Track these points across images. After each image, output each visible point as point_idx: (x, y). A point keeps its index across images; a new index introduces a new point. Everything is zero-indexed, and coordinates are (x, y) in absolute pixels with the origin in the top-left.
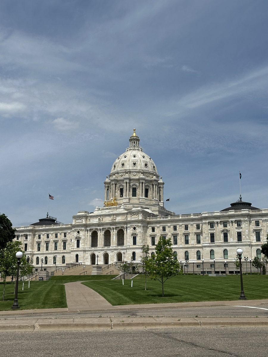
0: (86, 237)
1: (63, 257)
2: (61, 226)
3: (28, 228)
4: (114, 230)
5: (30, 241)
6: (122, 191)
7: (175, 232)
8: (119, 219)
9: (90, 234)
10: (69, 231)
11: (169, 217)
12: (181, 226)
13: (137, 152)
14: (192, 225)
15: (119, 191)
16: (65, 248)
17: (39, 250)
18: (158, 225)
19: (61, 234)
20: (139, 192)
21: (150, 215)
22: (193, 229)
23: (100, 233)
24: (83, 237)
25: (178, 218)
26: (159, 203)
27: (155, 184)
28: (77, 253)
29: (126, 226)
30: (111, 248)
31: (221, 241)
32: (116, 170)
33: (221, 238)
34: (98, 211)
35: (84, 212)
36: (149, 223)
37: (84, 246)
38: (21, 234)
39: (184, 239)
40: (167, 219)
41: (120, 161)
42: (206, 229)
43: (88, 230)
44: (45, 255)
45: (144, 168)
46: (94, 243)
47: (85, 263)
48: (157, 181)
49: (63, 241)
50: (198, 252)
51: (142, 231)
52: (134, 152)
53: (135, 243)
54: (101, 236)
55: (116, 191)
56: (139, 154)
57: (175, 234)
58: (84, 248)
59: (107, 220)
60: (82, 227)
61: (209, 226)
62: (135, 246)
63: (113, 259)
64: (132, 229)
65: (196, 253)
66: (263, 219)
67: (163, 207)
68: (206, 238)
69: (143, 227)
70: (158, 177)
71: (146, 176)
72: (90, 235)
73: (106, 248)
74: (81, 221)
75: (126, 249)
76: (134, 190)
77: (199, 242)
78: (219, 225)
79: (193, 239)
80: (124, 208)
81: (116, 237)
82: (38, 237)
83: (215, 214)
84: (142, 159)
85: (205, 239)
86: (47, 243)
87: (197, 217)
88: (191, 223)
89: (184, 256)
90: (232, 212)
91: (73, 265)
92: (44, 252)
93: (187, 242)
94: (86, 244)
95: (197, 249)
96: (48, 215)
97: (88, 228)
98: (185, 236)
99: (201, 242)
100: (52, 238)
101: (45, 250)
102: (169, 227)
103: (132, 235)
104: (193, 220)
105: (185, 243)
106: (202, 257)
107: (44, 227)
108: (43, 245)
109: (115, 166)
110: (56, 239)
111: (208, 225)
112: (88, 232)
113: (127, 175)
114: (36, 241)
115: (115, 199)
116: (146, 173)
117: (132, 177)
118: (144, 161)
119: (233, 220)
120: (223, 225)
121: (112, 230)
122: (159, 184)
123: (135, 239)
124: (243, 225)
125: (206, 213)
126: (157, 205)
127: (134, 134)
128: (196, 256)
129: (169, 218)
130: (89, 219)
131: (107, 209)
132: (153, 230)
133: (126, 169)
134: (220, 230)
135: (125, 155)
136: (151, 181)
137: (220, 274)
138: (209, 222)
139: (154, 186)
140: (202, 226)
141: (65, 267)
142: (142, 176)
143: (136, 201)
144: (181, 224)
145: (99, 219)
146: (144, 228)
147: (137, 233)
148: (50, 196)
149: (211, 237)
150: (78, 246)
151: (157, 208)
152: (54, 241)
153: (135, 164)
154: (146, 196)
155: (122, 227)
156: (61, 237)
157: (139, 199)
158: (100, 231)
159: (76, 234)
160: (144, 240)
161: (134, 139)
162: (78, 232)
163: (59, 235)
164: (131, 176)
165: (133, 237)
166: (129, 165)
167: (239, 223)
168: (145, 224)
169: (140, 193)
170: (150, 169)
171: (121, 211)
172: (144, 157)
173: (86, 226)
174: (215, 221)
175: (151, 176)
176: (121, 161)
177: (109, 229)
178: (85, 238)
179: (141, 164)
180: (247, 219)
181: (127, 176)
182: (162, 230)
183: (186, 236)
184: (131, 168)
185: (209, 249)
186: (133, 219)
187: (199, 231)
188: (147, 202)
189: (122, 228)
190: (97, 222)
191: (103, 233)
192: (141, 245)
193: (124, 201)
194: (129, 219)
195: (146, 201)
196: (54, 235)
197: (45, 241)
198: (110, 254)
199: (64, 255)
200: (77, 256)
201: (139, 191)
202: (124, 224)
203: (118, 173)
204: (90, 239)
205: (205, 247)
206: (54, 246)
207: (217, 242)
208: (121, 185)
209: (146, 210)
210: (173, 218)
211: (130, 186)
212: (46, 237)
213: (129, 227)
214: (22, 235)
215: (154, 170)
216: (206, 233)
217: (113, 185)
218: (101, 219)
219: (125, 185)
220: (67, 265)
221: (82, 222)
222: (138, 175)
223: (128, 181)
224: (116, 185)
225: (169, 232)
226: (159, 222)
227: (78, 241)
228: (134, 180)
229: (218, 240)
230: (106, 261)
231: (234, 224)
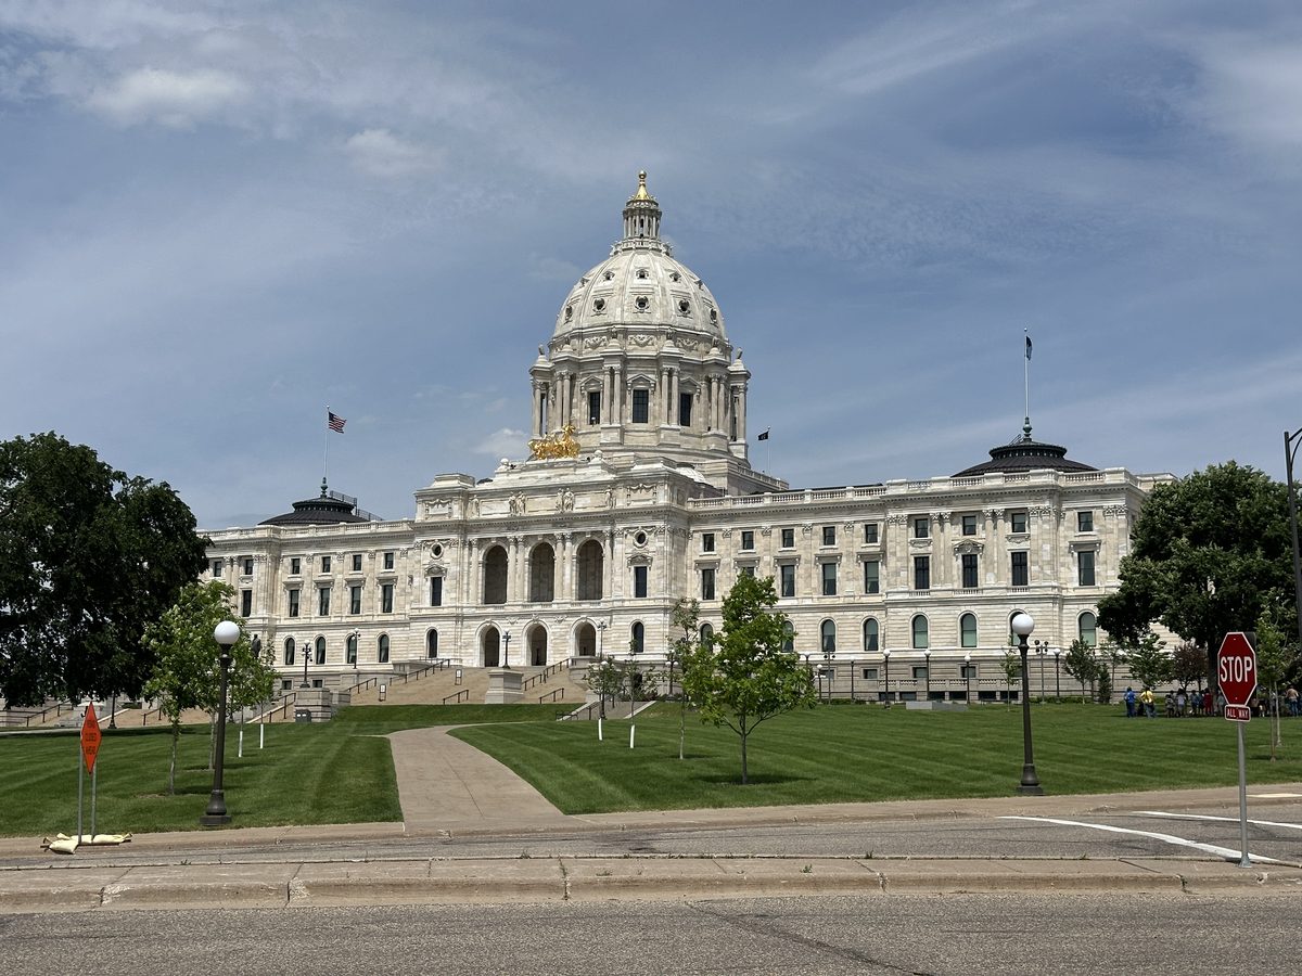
0: (464, 567)
1: (383, 639)
2: (373, 528)
3: (252, 536)
4: (568, 544)
5: (262, 582)
6: (594, 400)
7: (789, 552)
8: (585, 503)
9: (478, 556)
10: (404, 547)
11: (767, 497)
12: (807, 529)
13: (653, 259)
14: (849, 526)
15: (584, 403)
16: (387, 609)
17: (294, 613)
18: (727, 527)
19: (372, 557)
20: (657, 404)
21: (696, 489)
22: (850, 542)
23: (517, 552)
24: (453, 569)
25: (799, 502)
26: (731, 447)
27: (715, 377)
28: (433, 625)
29: (608, 528)
30: (555, 607)
31: (952, 582)
32: (573, 325)
33: (955, 572)
34: (508, 473)
35: (456, 478)
36: (693, 518)
37: (458, 599)
38: (227, 555)
39: (821, 576)
40: (760, 505)
41: (587, 292)
42: (900, 541)
43: (470, 544)
44: (317, 633)
45: (678, 319)
46: (494, 589)
47: (461, 660)
48: (724, 366)
49: (381, 581)
50: (869, 623)
51: (667, 549)
52: (642, 260)
53: (641, 590)
54: (518, 561)
55: (574, 401)
56: (660, 266)
57: (787, 559)
58: (456, 607)
59: (543, 506)
60: (451, 532)
61: (912, 530)
62: (641, 603)
63: (562, 648)
64: (631, 539)
65: (862, 628)
66: (1106, 504)
67: (746, 460)
68: (897, 573)
69: (673, 532)
70: (726, 350)
71: (685, 347)
72: (481, 559)
73: (537, 607)
74: (446, 510)
75: (610, 612)
76: (641, 399)
77: (872, 587)
78: (947, 525)
79: (850, 576)
80: (603, 466)
81: (572, 570)
82: (290, 568)
83: (935, 487)
84: (671, 285)
85: (897, 578)
86: (324, 589)
87: (869, 498)
88: (846, 519)
89: (819, 638)
90: (994, 481)
91: (419, 668)
92: (313, 621)
93: (830, 587)
94: (465, 595)
95: (867, 614)
96: (324, 488)
97: (473, 537)
98: (824, 565)
99: (882, 586)
100: (341, 570)
101: (317, 614)
102: (766, 533)
103: (633, 560)
104: (852, 508)
105: (821, 590)
106: (884, 641)
107: (311, 532)
108: (309, 598)
109: (569, 311)
110: (357, 575)
111: (909, 526)
112: (470, 549)
113: (614, 342)
114: (286, 580)
115: (570, 433)
116: (685, 335)
117: (635, 351)
118: (675, 293)
119: (999, 507)
120: (960, 528)
121: (560, 545)
122: (731, 376)
123: (641, 576)
124: (1035, 528)
125: (901, 484)
126: (723, 453)
127: (642, 193)
128: (862, 636)
129: (767, 502)
130: (477, 504)
131: (542, 467)
132: (709, 543)
133: (611, 320)
134: (950, 543)
135: (609, 268)
136: (703, 366)
137: (947, 701)
138: (910, 516)
139: (714, 385)
140: (885, 531)
141: (389, 676)
142: (668, 347)
143: (649, 440)
144: (808, 522)
145: (513, 504)
146: (675, 537)
147: (650, 555)
149: (917, 570)
150: (436, 600)
151: (722, 465)
152: (349, 582)
153: (642, 303)
154: (685, 419)
155: (596, 532)
156: (373, 567)
157: (658, 431)
158: (517, 547)
159: (426, 556)
160: (675, 579)
161: (640, 209)
162: (437, 551)
163: (365, 558)
164: (631, 347)
165: (637, 569)
166: (622, 305)
167: (1018, 520)
168: (680, 524)
169: (660, 410)
170: (698, 321)
171: (594, 473)
172: (676, 277)
173: (464, 527)
174: (934, 511)
175: (702, 347)
176: (592, 293)
177: (547, 541)
178: (461, 573)
179: (665, 303)
180: (1047, 504)
181: (614, 346)
182: (741, 544)
183: (828, 565)
184: (628, 317)
185: (911, 612)
186: (634, 505)
187: (873, 548)
188: (687, 442)
189: (595, 538)
190: (506, 516)
191: (526, 553)
192: (664, 599)
193: (605, 438)
194: (620, 504)
195: (685, 438)
196: (349, 560)
197: (318, 583)
198: (553, 629)
199: (387, 630)
200: (433, 635)
201: (658, 401)
202: (604, 524)
203: (581, 336)
204: (480, 574)
205: (896, 604)
206: (350, 601)
207: (937, 588)
208: (594, 380)
209: (683, 471)
210: (778, 503)
211: (624, 382)
212: (320, 566)
213: (621, 534)
214: (232, 560)
215: (715, 324)
216: (898, 554)
217: (562, 380)
218: (518, 502)
219: (607, 379)
220: (398, 668)
221: (450, 514)
222: (653, 344)
223: (617, 365)
224: (573, 378)
225: (767, 550)
226: (731, 516)
227: (436, 585)
228: (640, 361)
229: (945, 582)
230: (538, 655)
231: (1000, 522)
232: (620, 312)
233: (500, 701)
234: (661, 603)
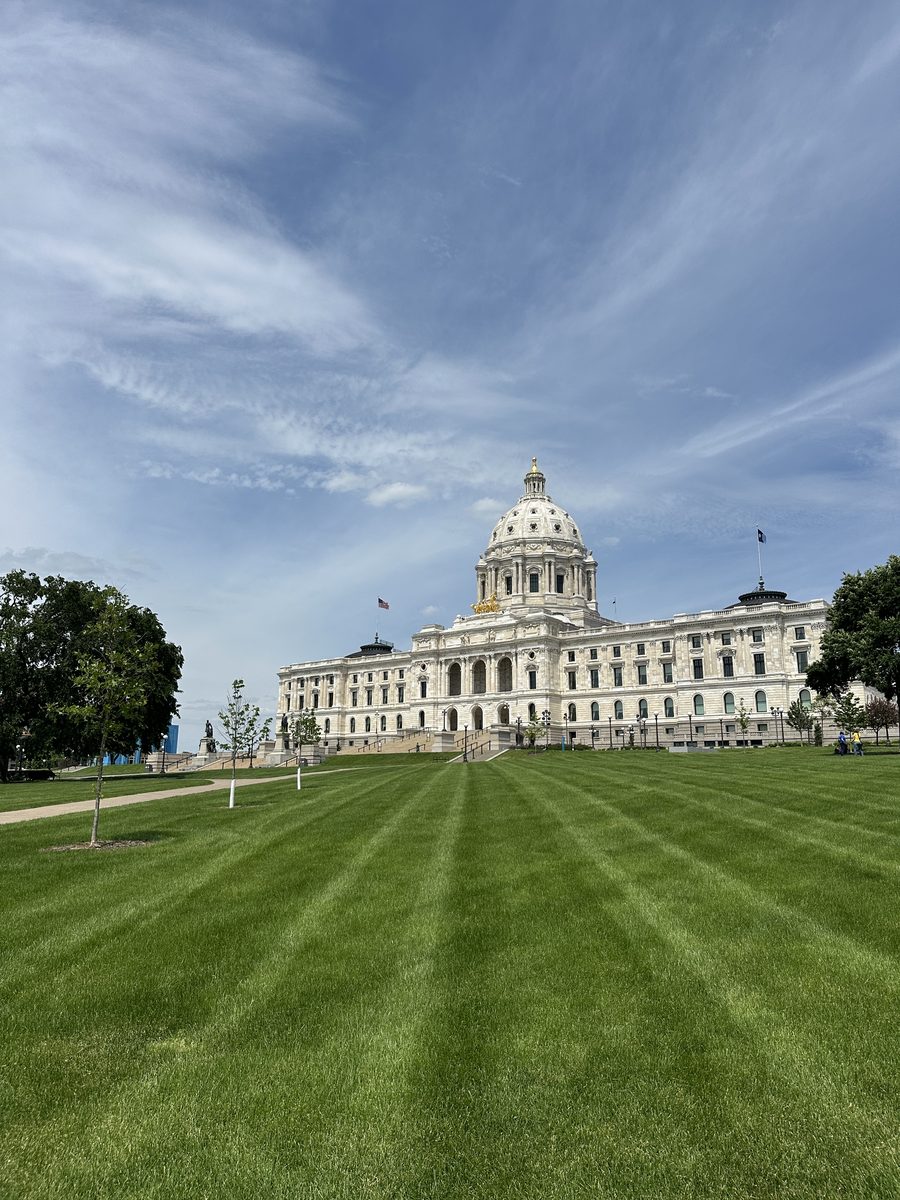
0: (438, 675)
1: (399, 717)
2: (395, 656)
3: (333, 663)
4: (493, 660)
5: (338, 688)
6: (509, 581)
7: (618, 660)
8: (502, 637)
9: (445, 669)
10: (409, 666)
11: (603, 628)
12: (628, 646)
13: (540, 504)
14: (653, 643)
15: (503, 583)
16: (401, 701)
17: (355, 704)
18: (581, 647)
19: (393, 672)
20: (543, 581)
21: (564, 627)
22: (654, 652)
23: (466, 666)
24: (432, 677)
25: (622, 631)
26: (587, 604)
27: (576, 565)
28: (422, 708)
29: (514, 650)
30: (486, 696)
31: (717, 674)
32: (497, 541)
33: (719, 668)
34: (460, 622)
35: (433, 627)
36: (562, 643)
37: (435, 694)
38: (321, 674)
39: (637, 673)
40: (600, 633)
41: (504, 523)
42: (683, 650)
43: (441, 663)
44: (366, 715)
45: (554, 534)
46: (455, 688)
47: (437, 727)
48: (581, 559)
49: (398, 685)
50: (668, 701)
51: (547, 661)
52: (533, 504)
53: (533, 685)
54: (466, 671)
55: (498, 582)
56: (543, 507)
57: (617, 664)
58: (434, 698)
59: (479, 640)
60: (430, 657)
61: (691, 643)
62: (533, 692)
63: (491, 718)
64: (527, 656)
65: (663, 703)
66: (812, 622)
67: (595, 611)
68: (683, 670)
69: (550, 651)
70: (583, 551)
71: (558, 549)
72: (447, 671)
73: (477, 697)
74: (428, 645)
75: (516, 698)
76: (534, 579)
77: (668, 679)
78: (712, 639)
79: (655, 672)
80: (511, 615)
81: (496, 675)
82: (353, 680)
83: (703, 617)
84: (550, 516)
85: (683, 672)
86: (369, 691)
87: (664, 626)
88: (651, 639)
89: (638, 710)
90: (742, 612)
91: (413, 732)
92: (364, 708)
93: (643, 680)
94: (439, 691)
95: (666, 695)
96: (378, 638)
97: (442, 659)
98: (639, 667)
99: (675, 678)
100: (378, 680)
101: (366, 704)
102: (604, 649)
103: (528, 668)
104: (654, 632)
105: (638, 681)
106: (677, 711)
107: (363, 660)
108: (362, 695)
110: (386, 683)
111: (688, 641)
112: (441, 665)
113: (518, 548)
114: (350, 687)
115: (494, 598)
116: (558, 543)
117: (529, 552)
118: (552, 521)
119: (744, 627)
120: (720, 640)
121: (488, 661)
122: (586, 565)
123: (532, 676)
124: (768, 638)
125: (683, 616)
126: (582, 607)
127: (534, 469)
128: (663, 709)
129: (604, 631)
130: (444, 640)
131: (478, 618)
132: (572, 657)
133: (517, 537)
134: (715, 651)
135: (516, 510)
136: (569, 559)
137: (717, 747)
138: (689, 635)
139: (576, 569)
140: (674, 645)
142: (548, 549)
143: (539, 601)
144: (628, 642)
145: (462, 639)
146: (552, 654)
147: (537, 664)
148: (380, 601)
149: (695, 667)
150: (424, 695)
151: (581, 613)
152: (382, 686)
153: (534, 526)
154: (560, 589)
155: (508, 653)
156: (394, 678)
157: (544, 597)
158: (465, 663)
159: (418, 670)
160: (552, 678)
161: (533, 478)
162: (424, 667)
163: (389, 673)
165: (530, 673)
166: (523, 529)
167: (757, 635)
168: (554, 647)
169: (545, 585)
170: (566, 534)
171: (506, 620)
172: (553, 512)
173: (437, 654)
174: (704, 632)
175: (568, 549)
176: (507, 524)
177: (481, 659)
178: (436, 679)
179: (546, 526)
180: (775, 623)
181: (518, 550)
182: (590, 656)
183: (641, 667)
184: (526, 535)
185: (693, 693)
186: (527, 636)
187: (668, 656)
188: (560, 602)
189: (507, 656)
190: (459, 646)
191: (470, 666)
192: (546, 689)
193: (513, 601)
194: (520, 636)
195: (560, 599)
196: (381, 674)
197: (366, 688)
198: (486, 709)
199: (401, 712)
200: (422, 714)
201: (544, 579)
202: (511, 648)
203: (500, 547)
204: (447, 679)
205: (683, 688)
206: (382, 697)
207: (708, 679)
208: (508, 570)
209: (556, 617)
210: (611, 631)
211: (524, 570)
212: (367, 678)
213: (521, 653)
214: (323, 677)
215: (576, 537)
216: (683, 658)
217: (491, 571)
218: (465, 638)
219: (514, 568)
220: (404, 733)
221: (430, 647)
222: (540, 549)
223: (520, 561)
224: (496, 570)
225: (606, 659)
226: (584, 641)
227: (424, 685)
228: (533, 558)
229: (711, 674)
230: (479, 724)
231: (746, 636)
232: (523, 531)
233: (440, 750)
234: (543, 692)
